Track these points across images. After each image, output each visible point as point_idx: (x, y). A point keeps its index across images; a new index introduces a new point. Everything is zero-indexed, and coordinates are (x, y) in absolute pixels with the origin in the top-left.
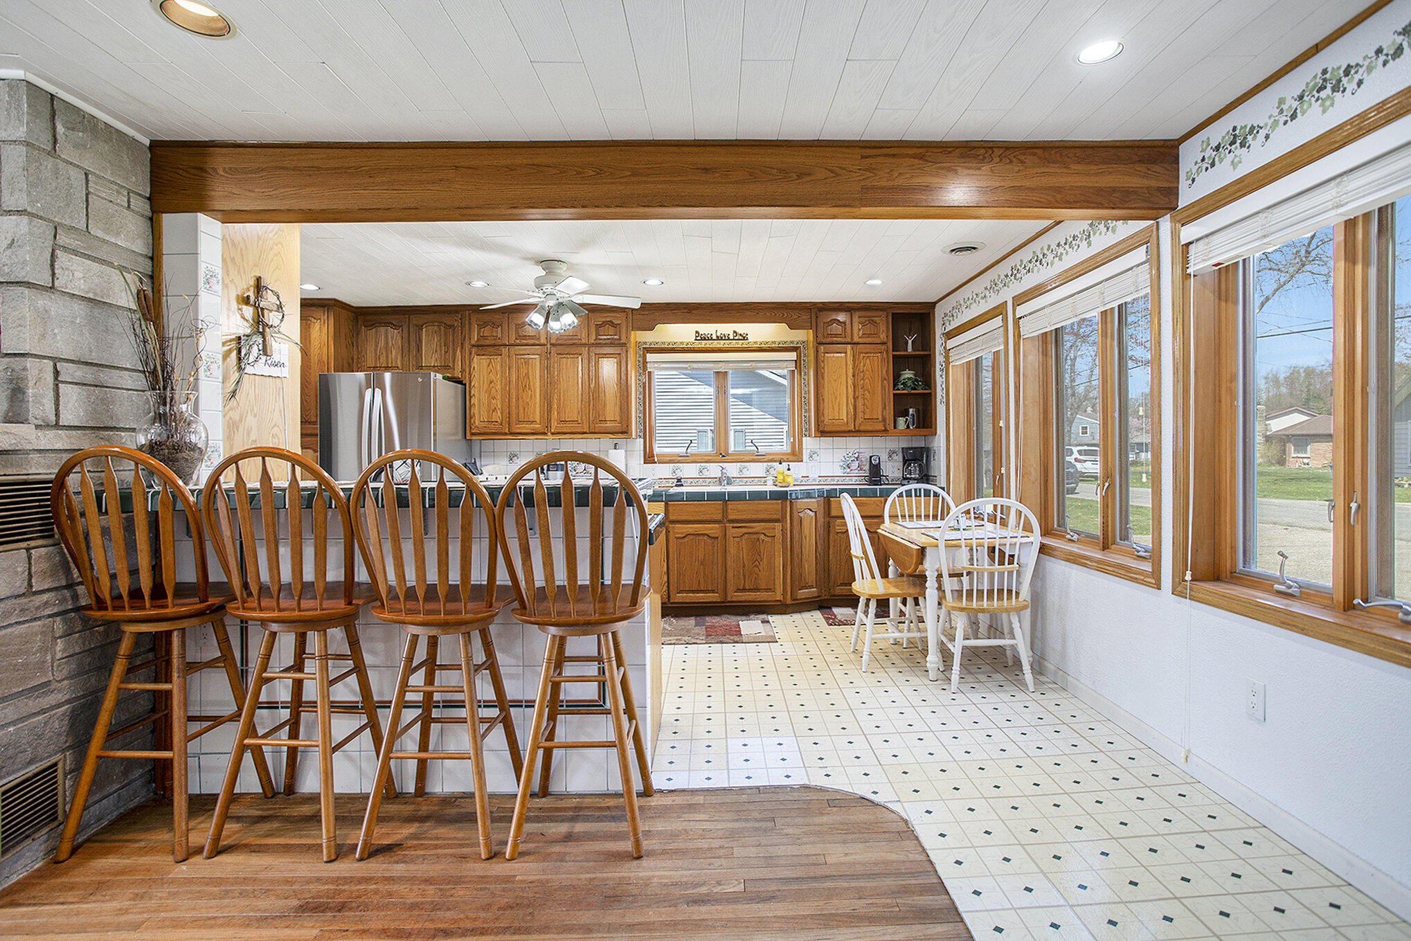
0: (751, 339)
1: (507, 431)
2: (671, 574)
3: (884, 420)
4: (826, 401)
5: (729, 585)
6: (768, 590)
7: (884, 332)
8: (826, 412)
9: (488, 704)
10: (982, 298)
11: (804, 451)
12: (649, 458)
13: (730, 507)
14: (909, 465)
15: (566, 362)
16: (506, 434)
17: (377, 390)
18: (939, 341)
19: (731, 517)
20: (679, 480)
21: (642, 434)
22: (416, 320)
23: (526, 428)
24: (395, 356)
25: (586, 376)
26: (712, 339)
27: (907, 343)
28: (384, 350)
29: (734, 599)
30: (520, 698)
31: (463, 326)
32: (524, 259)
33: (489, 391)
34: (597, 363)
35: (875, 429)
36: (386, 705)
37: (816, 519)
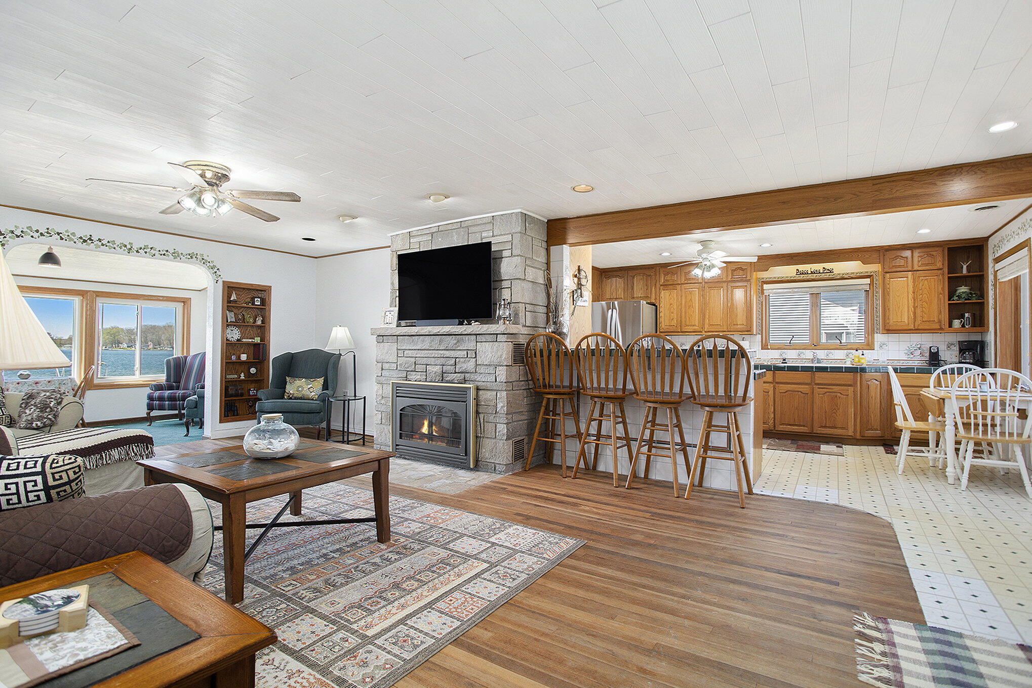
0: (835, 272)
1: (679, 330)
2: (776, 413)
3: (940, 322)
4: (891, 309)
5: (815, 422)
6: (842, 428)
7: (940, 261)
8: (891, 318)
9: (677, 444)
10: (1017, 235)
11: (876, 343)
12: (764, 347)
13: (816, 375)
14: (965, 353)
15: (714, 292)
16: (679, 332)
17: (614, 310)
18: (991, 264)
19: (816, 382)
20: (784, 360)
21: (760, 332)
22: (630, 273)
23: (690, 329)
24: (620, 293)
25: (726, 300)
26: (808, 274)
27: (962, 267)
28: (614, 290)
29: (819, 432)
30: (691, 443)
31: (656, 275)
32: (691, 241)
33: (669, 309)
34: (732, 292)
35: (932, 328)
36: (636, 440)
37: (880, 387)
